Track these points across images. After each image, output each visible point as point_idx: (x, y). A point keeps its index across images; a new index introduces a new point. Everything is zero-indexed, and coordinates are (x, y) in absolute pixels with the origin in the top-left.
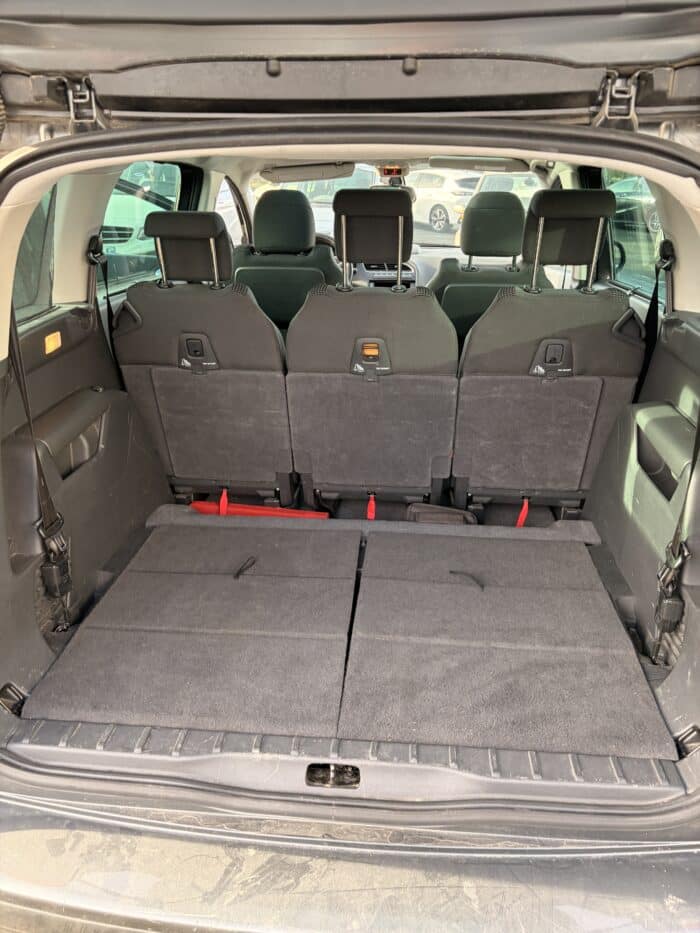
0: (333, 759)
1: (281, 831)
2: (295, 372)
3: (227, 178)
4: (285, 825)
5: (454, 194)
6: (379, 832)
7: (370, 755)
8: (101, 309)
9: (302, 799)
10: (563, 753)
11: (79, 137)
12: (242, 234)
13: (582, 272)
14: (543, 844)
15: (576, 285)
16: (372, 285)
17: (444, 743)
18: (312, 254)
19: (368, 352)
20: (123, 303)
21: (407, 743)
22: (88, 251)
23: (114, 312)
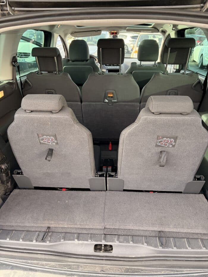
0: (103, 243)
1: (86, 269)
2: (85, 102)
3: (60, 36)
4: (87, 267)
5: (130, 41)
6: (120, 269)
7: (116, 241)
8: (18, 82)
9: (93, 258)
10: (183, 238)
11: (3, 18)
12: (65, 55)
13: (177, 66)
14: (177, 271)
15: (175, 71)
16: (107, 71)
17: (141, 235)
18: (88, 61)
19: (109, 95)
20: (25, 80)
21: (129, 235)
22: (12, 62)
23: (23, 82)
